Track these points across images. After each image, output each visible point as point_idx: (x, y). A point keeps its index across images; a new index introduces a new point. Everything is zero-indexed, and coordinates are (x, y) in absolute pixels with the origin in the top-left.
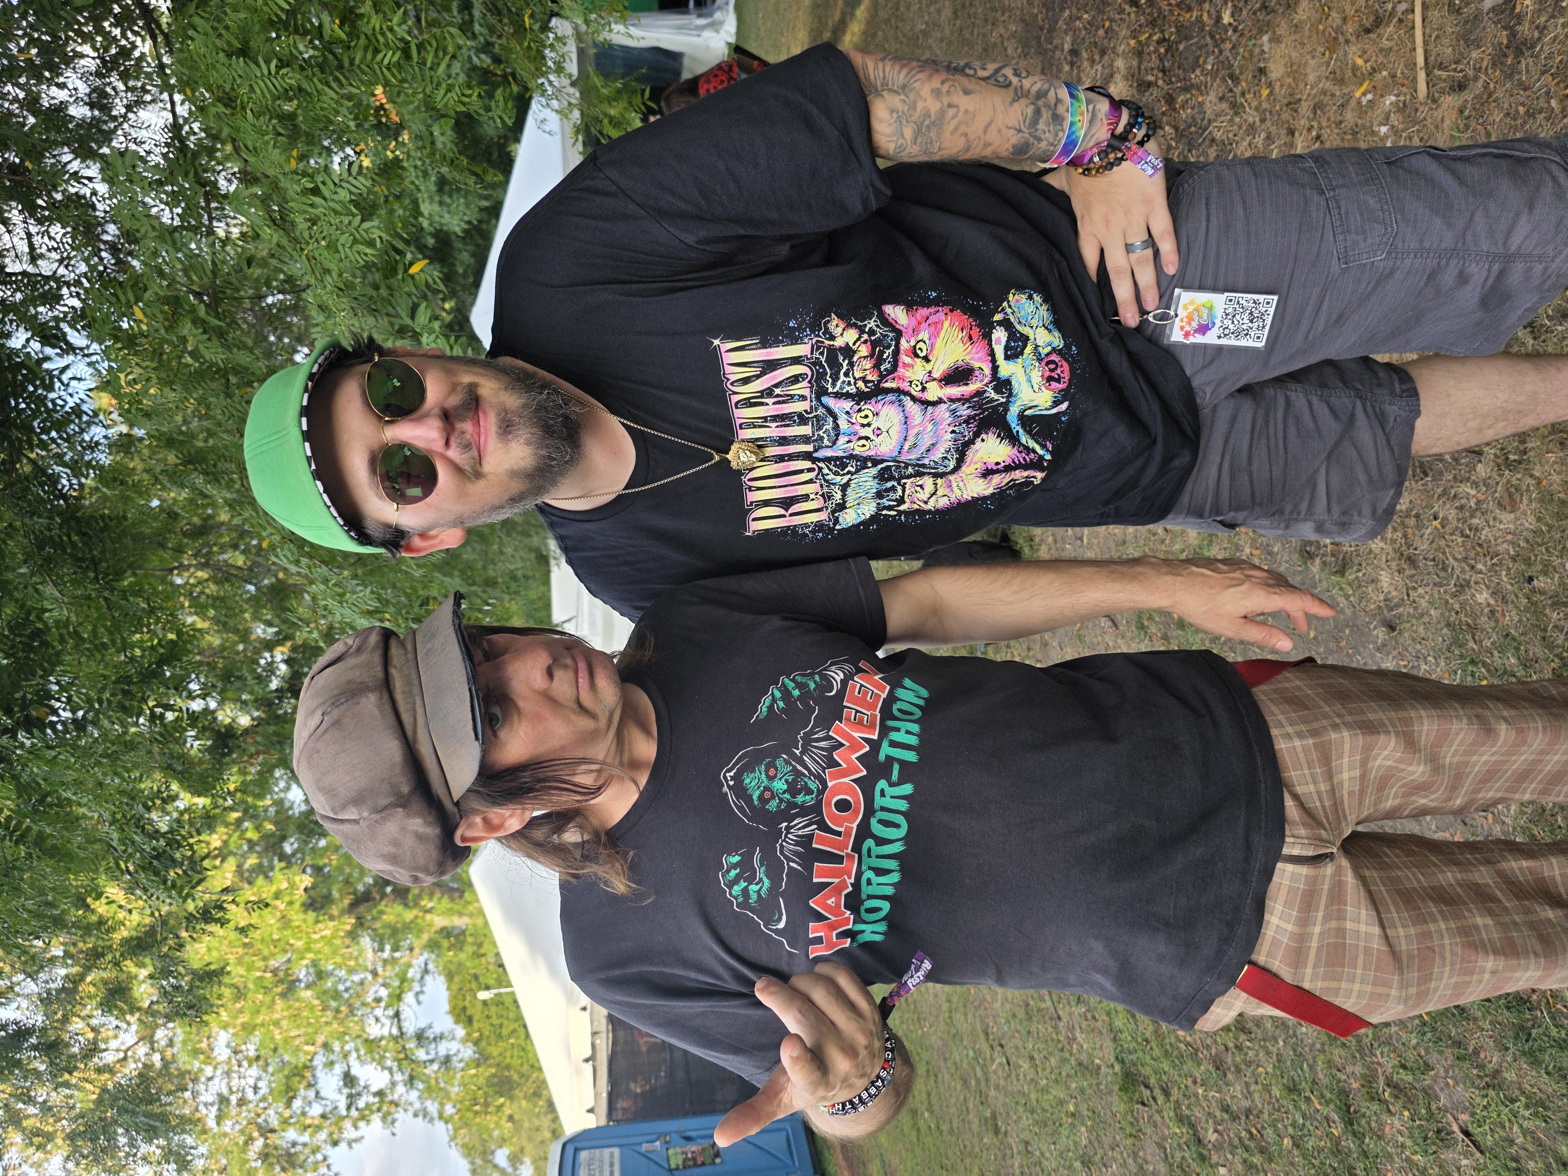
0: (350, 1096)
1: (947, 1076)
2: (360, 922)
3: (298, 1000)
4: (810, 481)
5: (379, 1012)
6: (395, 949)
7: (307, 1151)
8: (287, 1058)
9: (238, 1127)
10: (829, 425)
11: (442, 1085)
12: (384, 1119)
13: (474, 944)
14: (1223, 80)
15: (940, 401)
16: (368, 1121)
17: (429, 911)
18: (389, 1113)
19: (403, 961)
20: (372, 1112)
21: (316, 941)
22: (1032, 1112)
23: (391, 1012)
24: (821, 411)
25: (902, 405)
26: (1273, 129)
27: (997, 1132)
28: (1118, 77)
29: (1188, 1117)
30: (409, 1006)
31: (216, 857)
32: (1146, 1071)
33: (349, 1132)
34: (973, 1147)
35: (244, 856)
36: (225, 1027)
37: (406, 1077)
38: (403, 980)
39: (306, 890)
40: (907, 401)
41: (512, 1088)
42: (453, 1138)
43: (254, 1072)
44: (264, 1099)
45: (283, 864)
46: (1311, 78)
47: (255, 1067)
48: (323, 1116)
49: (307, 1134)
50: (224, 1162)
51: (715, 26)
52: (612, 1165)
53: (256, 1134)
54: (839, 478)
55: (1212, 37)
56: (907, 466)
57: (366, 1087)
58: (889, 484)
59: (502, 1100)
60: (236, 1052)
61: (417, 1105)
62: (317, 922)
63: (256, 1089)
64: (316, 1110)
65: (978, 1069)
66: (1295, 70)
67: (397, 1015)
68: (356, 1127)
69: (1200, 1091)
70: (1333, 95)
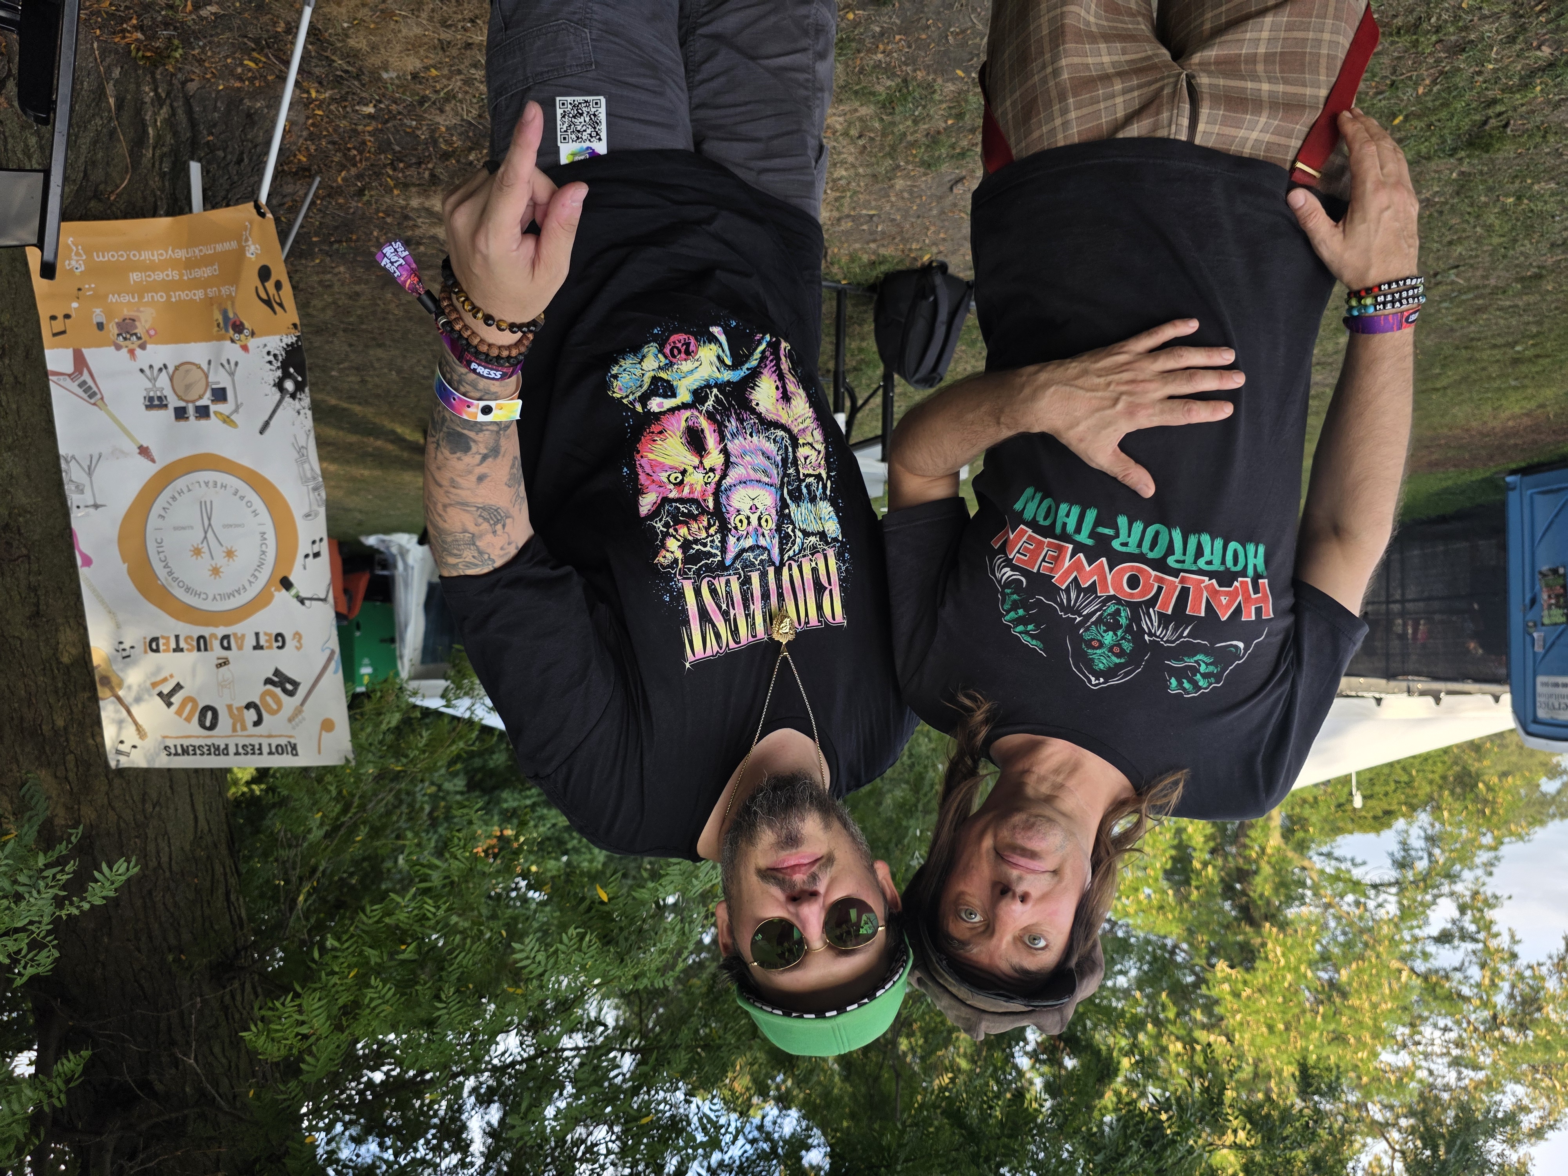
0: (1463, 938)
1: (1473, 328)
2: (1272, 917)
3: (1350, 984)
4: (800, 568)
5: (1371, 904)
6: (1303, 884)
7: (1520, 986)
8: (1414, 998)
9: (1487, 1050)
10: (750, 555)
11: (1458, 846)
12: (1491, 906)
13: (1302, 806)
14: (425, 111)
15: (725, 451)
16: (1491, 922)
17: (1263, 850)
18: (1486, 902)
19: (1316, 878)
20: (1483, 917)
21: (1288, 962)
22: (1515, 241)
23: (1372, 893)
24: (738, 565)
25: (730, 488)
26: (467, 62)
27: (1538, 277)
28: (427, 204)
29: (1521, 78)
30: (1365, 875)
31: (1193, 1049)
32: (1466, 125)
33: (1504, 942)
34: (1558, 300)
35: (1194, 1021)
36: (1375, 1055)
37: (1446, 882)
38: (1336, 878)
39: (1232, 967)
40: (728, 481)
41: (1469, 774)
42: (1520, 837)
43: (1427, 1031)
44: (1458, 1023)
45: (1204, 987)
46: (418, 31)
47: (1422, 1028)
48: (1483, 966)
49: (1501, 984)
50: (1525, 1066)
51: (403, 552)
52: (1556, 685)
53: (1497, 1034)
54: (798, 540)
55: (387, 121)
56: (786, 475)
57: (1454, 922)
58: (805, 491)
59: (1481, 785)
60: (1404, 1046)
61: (1479, 872)
62: (1266, 959)
63: (1446, 1029)
64: (1475, 973)
65: (1464, 297)
66: (413, 46)
67: (1375, 886)
68: (1496, 935)
69: (1491, 66)
70: (433, 10)
